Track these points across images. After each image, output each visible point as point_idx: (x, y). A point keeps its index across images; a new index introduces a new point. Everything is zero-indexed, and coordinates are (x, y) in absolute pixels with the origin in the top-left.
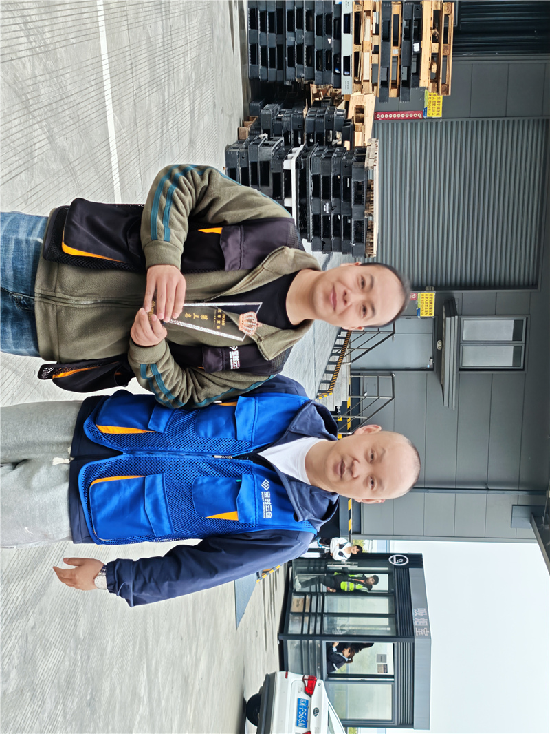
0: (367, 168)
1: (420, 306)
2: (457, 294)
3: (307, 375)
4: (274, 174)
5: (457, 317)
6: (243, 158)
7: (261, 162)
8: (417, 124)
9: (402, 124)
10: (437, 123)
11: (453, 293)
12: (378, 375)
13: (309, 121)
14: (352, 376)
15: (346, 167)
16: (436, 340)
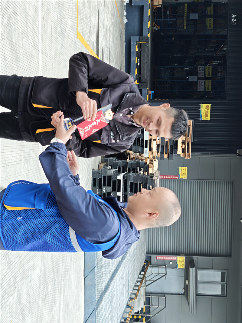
0: (154, 179)
1: (178, 263)
2: (195, 258)
3: (125, 288)
4: (113, 181)
5: (195, 268)
6: (100, 174)
7: (107, 176)
8: (176, 181)
9: (169, 181)
10: (184, 181)
11: (193, 257)
12: (158, 296)
13: (129, 163)
14: (146, 296)
15: (145, 179)
16: (186, 279)
